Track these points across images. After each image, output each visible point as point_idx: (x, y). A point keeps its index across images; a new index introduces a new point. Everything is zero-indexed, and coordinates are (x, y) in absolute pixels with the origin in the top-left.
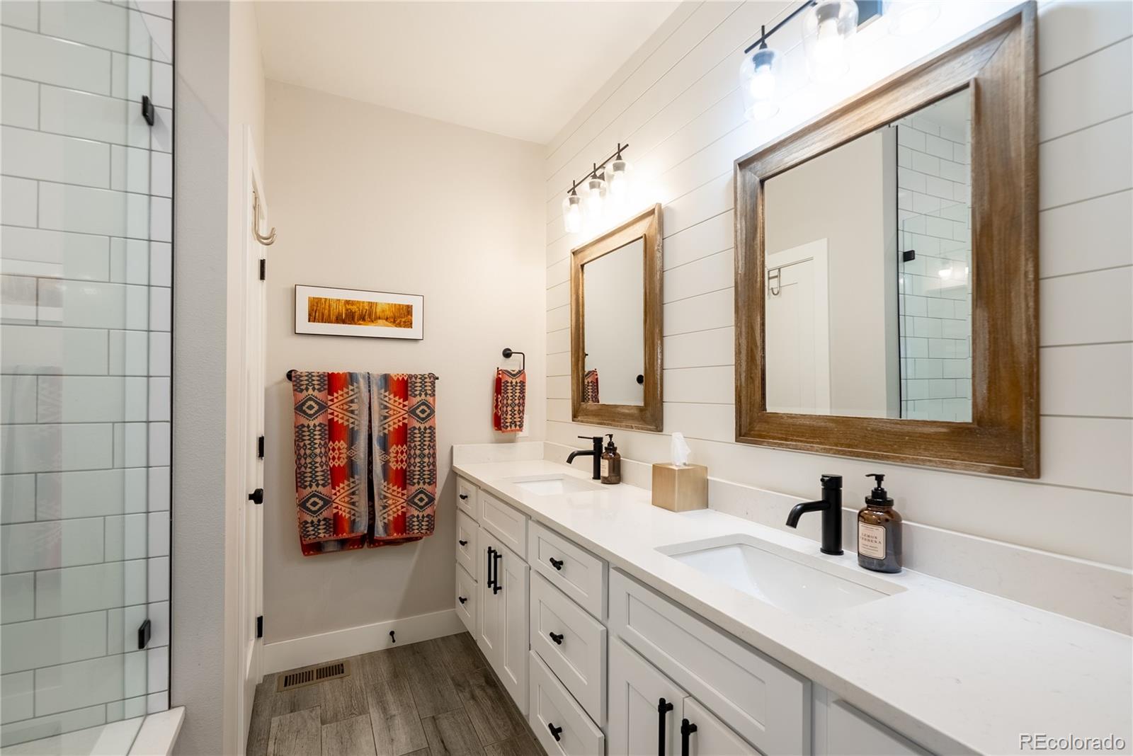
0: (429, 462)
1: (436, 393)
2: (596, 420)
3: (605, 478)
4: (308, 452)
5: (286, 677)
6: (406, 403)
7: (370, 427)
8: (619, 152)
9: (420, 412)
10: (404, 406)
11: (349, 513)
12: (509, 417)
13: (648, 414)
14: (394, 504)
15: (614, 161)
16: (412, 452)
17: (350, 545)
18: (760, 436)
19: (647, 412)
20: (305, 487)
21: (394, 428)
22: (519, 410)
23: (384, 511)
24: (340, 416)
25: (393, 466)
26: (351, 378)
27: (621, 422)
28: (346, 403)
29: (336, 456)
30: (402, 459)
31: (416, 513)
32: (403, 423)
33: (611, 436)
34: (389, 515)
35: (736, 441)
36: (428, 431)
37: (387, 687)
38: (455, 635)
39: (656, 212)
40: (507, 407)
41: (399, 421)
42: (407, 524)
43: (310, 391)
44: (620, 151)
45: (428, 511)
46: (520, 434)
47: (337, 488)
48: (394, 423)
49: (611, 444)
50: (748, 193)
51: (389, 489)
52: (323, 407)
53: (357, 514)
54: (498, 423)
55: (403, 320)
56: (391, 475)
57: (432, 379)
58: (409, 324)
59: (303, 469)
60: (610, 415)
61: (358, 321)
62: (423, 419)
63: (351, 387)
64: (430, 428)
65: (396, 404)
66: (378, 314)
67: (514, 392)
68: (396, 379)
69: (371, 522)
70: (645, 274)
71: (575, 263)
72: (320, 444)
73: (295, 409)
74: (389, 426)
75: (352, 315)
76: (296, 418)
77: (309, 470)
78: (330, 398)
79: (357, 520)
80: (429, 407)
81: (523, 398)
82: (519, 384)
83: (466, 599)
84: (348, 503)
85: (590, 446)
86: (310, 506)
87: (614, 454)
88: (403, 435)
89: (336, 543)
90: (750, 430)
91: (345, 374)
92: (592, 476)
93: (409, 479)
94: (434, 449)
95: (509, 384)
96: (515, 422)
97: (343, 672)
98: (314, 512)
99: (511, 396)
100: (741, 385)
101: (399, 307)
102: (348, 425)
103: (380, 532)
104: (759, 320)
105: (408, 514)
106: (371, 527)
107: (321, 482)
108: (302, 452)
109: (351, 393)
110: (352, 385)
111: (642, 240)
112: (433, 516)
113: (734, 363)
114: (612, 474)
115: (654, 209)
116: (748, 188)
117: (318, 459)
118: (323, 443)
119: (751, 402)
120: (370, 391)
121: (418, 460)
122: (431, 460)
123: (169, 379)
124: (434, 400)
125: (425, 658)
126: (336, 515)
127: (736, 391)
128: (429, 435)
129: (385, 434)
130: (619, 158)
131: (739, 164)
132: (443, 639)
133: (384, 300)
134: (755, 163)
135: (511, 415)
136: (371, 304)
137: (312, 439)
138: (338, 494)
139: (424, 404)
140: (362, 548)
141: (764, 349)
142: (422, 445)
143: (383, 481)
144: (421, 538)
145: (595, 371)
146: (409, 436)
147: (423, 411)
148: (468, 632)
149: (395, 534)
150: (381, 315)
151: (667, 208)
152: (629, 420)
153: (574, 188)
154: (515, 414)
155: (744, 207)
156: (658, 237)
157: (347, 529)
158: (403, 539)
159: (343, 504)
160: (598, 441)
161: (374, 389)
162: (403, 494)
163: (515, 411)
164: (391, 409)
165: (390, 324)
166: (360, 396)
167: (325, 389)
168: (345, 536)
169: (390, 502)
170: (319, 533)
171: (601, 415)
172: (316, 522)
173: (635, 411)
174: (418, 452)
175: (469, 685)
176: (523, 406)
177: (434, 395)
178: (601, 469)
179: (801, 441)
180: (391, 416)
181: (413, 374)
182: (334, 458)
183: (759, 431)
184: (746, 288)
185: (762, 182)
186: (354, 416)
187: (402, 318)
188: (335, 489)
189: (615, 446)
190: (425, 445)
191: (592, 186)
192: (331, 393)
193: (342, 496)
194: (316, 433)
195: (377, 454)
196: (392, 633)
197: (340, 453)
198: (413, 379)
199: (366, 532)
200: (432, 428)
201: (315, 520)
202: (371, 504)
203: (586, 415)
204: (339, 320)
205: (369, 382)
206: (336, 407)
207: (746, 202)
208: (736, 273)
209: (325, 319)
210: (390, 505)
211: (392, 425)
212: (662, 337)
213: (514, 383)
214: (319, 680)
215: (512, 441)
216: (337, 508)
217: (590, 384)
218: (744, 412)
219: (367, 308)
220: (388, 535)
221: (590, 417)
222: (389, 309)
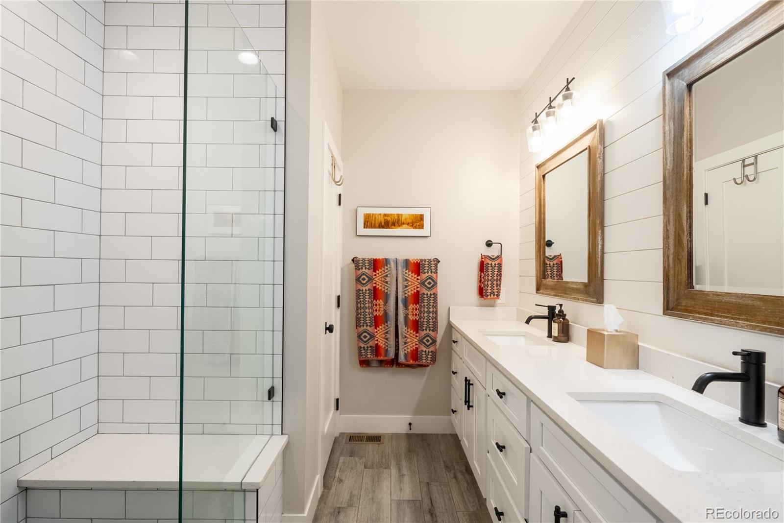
0: (433, 316)
1: (438, 271)
2: (552, 293)
3: (555, 337)
4: (362, 305)
5: (350, 437)
6: (419, 277)
7: (397, 292)
8: (567, 86)
9: (428, 283)
10: (418, 279)
11: (385, 344)
12: (489, 288)
13: (591, 289)
14: (411, 341)
15: (564, 93)
16: (422, 309)
17: (386, 364)
18: (687, 311)
19: (591, 287)
20: (360, 327)
21: (411, 293)
22: (497, 284)
23: (405, 346)
24: (380, 285)
25: (411, 317)
26: (386, 262)
27: (571, 295)
28: (383, 277)
29: (378, 309)
30: (416, 314)
31: (424, 349)
32: (417, 291)
33: (561, 305)
34: (408, 349)
35: (663, 314)
36: (432, 296)
37: (403, 456)
38: (450, 434)
39: (598, 127)
40: (488, 282)
41: (415, 289)
42: (419, 356)
43: (364, 270)
44: (568, 83)
45: (432, 349)
46: (498, 301)
47: (378, 329)
48: (412, 290)
49: (561, 311)
50: (677, 98)
51: (408, 332)
52: (370, 279)
53: (389, 346)
54: (481, 292)
55: (418, 224)
56: (410, 324)
57: (435, 262)
58: (421, 227)
59: (359, 316)
60: (564, 289)
61: (391, 226)
62: (429, 288)
63: (386, 267)
64: (434, 294)
65: (413, 278)
66: (403, 221)
67: (493, 271)
68: (412, 262)
69: (397, 351)
70: (589, 178)
71: (539, 174)
72: (369, 301)
73: (356, 280)
74: (408, 292)
75: (388, 223)
76: (356, 285)
77: (362, 316)
78: (374, 273)
79: (389, 349)
80: (433, 280)
81: (500, 275)
82: (497, 266)
83: (455, 411)
84: (384, 338)
85: (545, 312)
86: (363, 338)
87: (564, 319)
88: (417, 298)
89: (377, 362)
90: (677, 305)
91: (382, 259)
92: (547, 335)
93: (420, 327)
94: (436, 308)
95: (490, 266)
96: (494, 292)
97: (380, 441)
98: (365, 342)
99: (491, 274)
100: (669, 266)
101: (416, 216)
102: (384, 291)
103: (402, 359)
104: (685, 208)
105: (419, 350)
106: (397, 355)
107: (369, 324)
108: (359, 305)
109: (386, 271)
110: (387, 266)
111: (587, 151)
112: (436, 352)
113: (662, 247)
114: (562, 335)
115: (596, 124)
116: (676, 94)
117: (367, 310)
118: (370, 300)
119: (678, 281)
120: (397, 270)
121: (426, 315)
122: (434, 315)
123: (283, 262)
124: (437, 276)
125: (429, 445)
126: (377, 345)
127: (664, 271)
128: (433, 299)
129: (406, 297)
130: (568, 89)
131: (668, 75)
132: (443, 435)
133: (407, 213)
134: (683, 70)
135: (491, 287)
136: (398, 215)
137: (364, 298)
138: (378, 332)
139: (430, 278)
140: (392, 367)
141: (690, 234)
142: (429, 305)
143: (404, 327)
144: (428, 366)
145: (560, 255)
146: (420, 299)
147: (429, 283)
148: (457, 434)
149: (411, 361)
150: (405, 222)
151: (608, 122)
152: (577, 293)
153: (536, 119)
154: (494, 287)
155: (673, 111)
156: (600, 146)
157: (383, 354)
158: (417, 365)
159: (381, 339)
160: (551, 309)
161: (400, 268)
162: (417, 336)
163: (494, 284)
164: (409, 281)
165: (410, 227)
166: (391, 273)
167: (371, 268)
168: (382, 358)
169: (409, 340)
170: (368, 355)
171: (557, 289)
172: (366, 348)
173: (581, 287)
174: (426, 310)
175: (454, 469)
176: (500, 281)
177: (437, 273)
178: (553, 330)
179: (727, 317)
180: (409, 285)
181: (423, 259)
182: (376, 310)
183: (685, 306)
184: (674, 180)
185: (690, 86)
186: (387, 285)
187: (417, 223)
188: (376, 329)
189: (565, 313)
190: (430, 305)
191: (548, 115)
192: (375, 271)
193: (380, 334)
194: (367, 294)
195: (401, 309)
196: (410, 424)
197: (380, 308)
198: (424, 262)
199: (393, 357)
200: (435, 295)
201: (366, 346)
202: (397, 340)
203: (546, 289)
204: (381, 226)
205: (397, 264)
206: (378, 279)
207: (674, 106)
208: (665, 169)
209: (373, 226)
210: (408, 342)
211: (411, 291)
212: (603, 227)
213: (493, 265)
214: (367, 442)
215: (492, 306)
216: (377, 340)
217: (555, 266)
218: (671, 289)
219: (396, 218)
220: (407, 361)
221: (549, 290)
222: (410, 218)
